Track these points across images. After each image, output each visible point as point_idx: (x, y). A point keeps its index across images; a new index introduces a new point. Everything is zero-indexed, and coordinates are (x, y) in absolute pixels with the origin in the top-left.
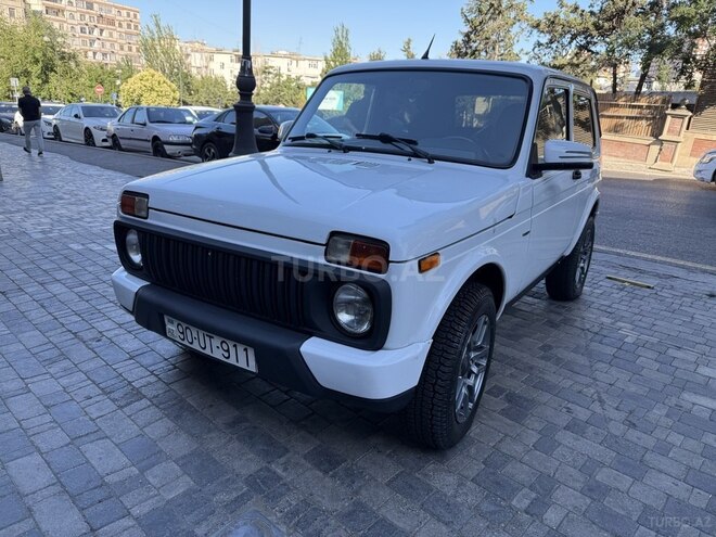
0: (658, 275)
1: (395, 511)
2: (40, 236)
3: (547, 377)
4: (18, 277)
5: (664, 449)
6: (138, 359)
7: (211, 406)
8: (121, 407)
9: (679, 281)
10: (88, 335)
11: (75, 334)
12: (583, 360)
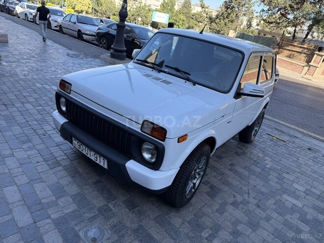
0: (289, 135)
1: (155, 231)
2: (23, 77)
3: (229, 179)
4: (12, 98)
5: (268, 219)
6: (60, 146)
7: (88, 173)
8: (51, 169)
9: (298, 140)
10: (40, 132)
11: (35, 130)
12: (246, 173)
